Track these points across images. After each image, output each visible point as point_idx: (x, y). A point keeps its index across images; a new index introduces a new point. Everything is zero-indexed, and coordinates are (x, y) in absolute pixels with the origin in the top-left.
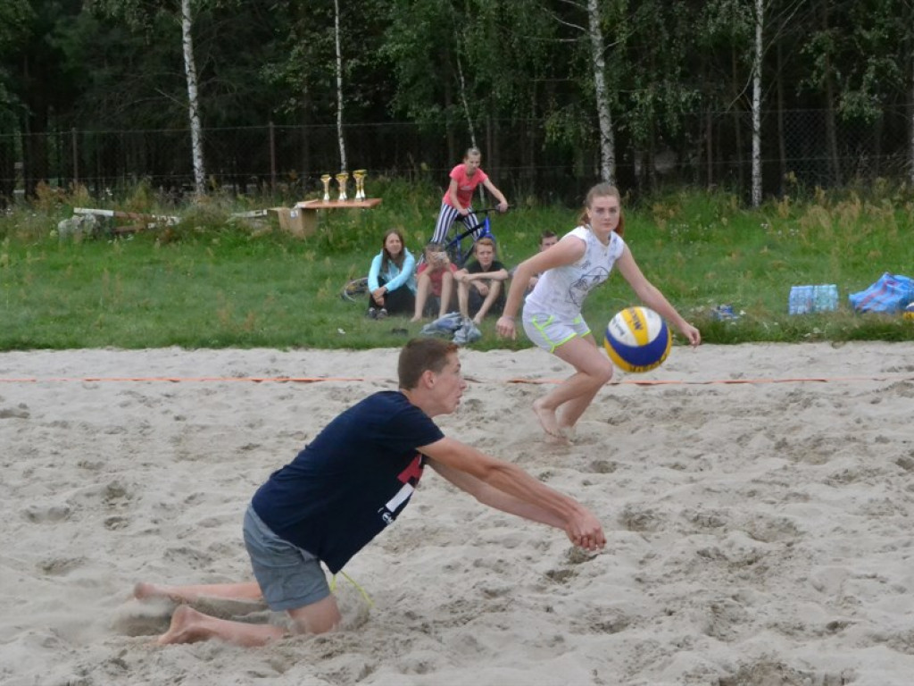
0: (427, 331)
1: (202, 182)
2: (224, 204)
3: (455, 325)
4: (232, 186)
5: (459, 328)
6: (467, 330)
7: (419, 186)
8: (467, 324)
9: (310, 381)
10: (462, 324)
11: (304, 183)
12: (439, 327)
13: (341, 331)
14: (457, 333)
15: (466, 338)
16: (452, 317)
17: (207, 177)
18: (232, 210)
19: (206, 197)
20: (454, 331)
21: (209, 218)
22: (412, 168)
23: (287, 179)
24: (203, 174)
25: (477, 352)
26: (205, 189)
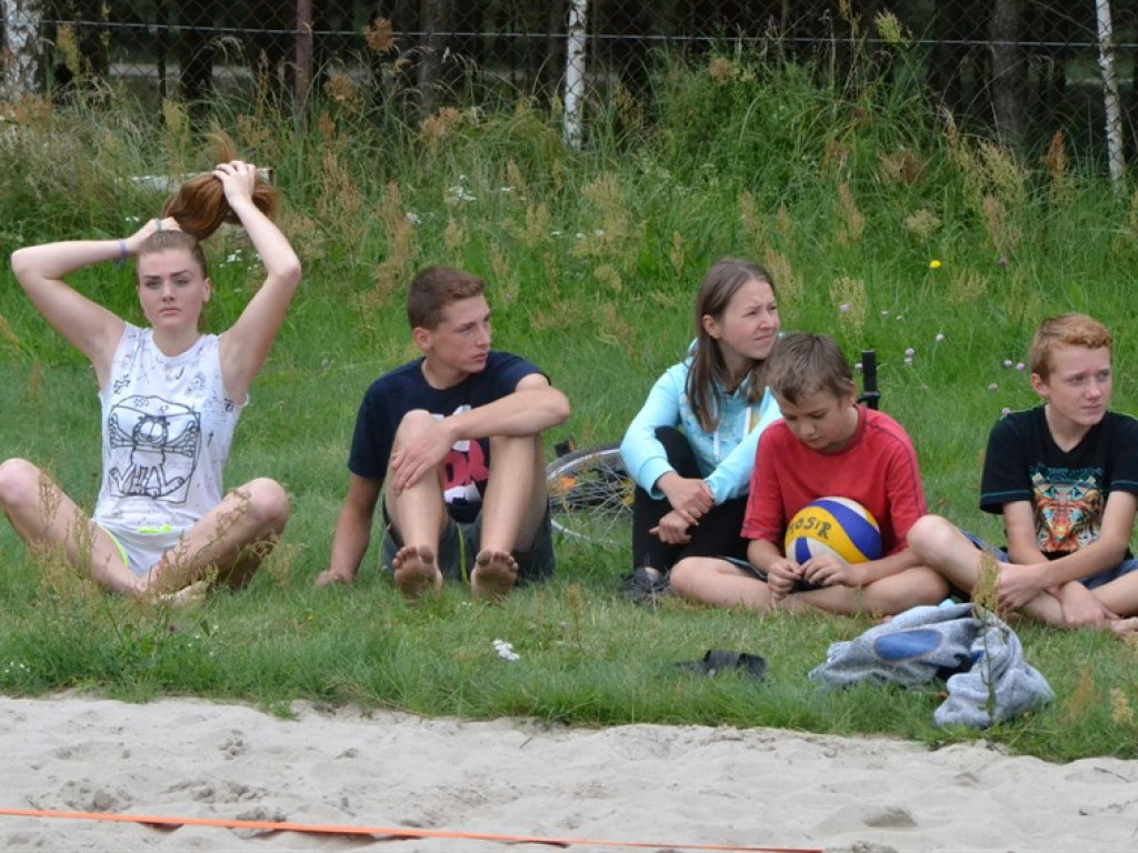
0: (837, 667)
1: (28, 48)
2: (108, 138)
3: (947, 650)
4: (151, 70)
5: (965, 663)
6: (998, 672)
7: (866, 102)
8: (997, 650)
9: (364, 838)
10: (976, 647)
11: (425, 69)
12: (887, 656)
13: (503, 648)
14: (954, 682)
15: (990, 703)
16: (941, 618)
17: (49, 31)
18: (138, 159)
19: (40, 104)
20: (944, 672)
21: (43, 187)
22: (842, 27)
23: (351, 49)
24: (37, 16)
25: (1028, 763)
26: (40, 75)
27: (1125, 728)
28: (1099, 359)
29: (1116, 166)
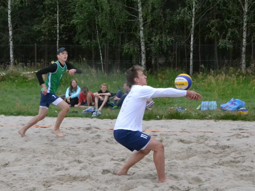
0: (84, 112)
1: (13, 62)
2: (20, 69)
3: (93, 110)
4: (22, 64)
5: (94, 112)
6: (97, 112)
7: (83, 66)
8: (97, 110)
9: (46, 127)
10: (95, 110)
11: (45, 63)
12: (88, 111)
13: (56, 111)
14: (93, 113)
15: (96, 115)
16: (92, 108)
17: (14, 61)
18: (22, 71)
19: (14, 67)
20: (92, 112)
21: (14, 74)
22: (80, 59)
23: (40, 62)
24: (13, 59)
25: (100, 120)
26: (14, 64)
27: (107, 116)
28: (105, 87)
29: (103, 70)
